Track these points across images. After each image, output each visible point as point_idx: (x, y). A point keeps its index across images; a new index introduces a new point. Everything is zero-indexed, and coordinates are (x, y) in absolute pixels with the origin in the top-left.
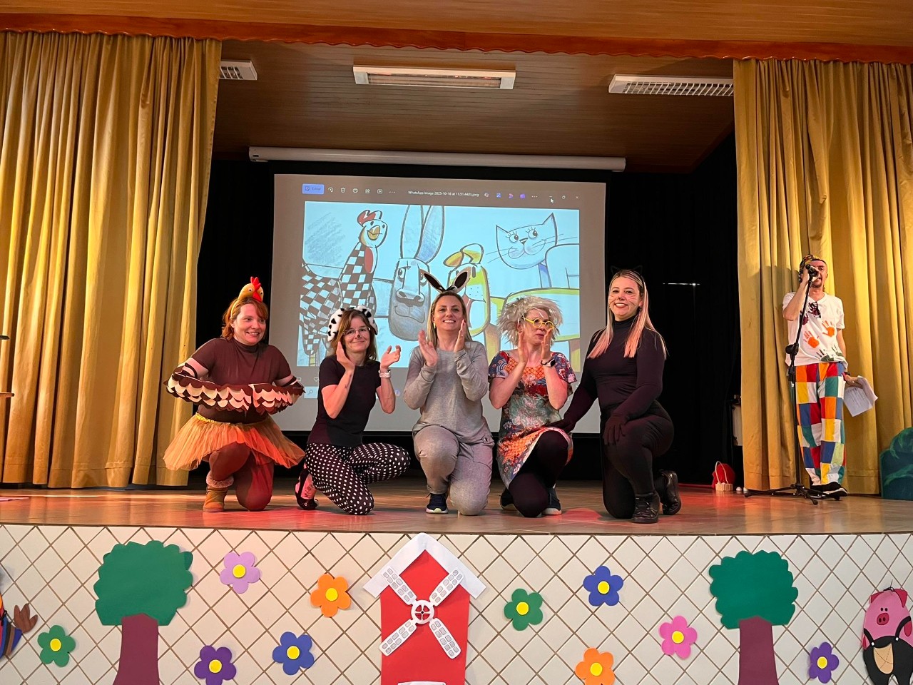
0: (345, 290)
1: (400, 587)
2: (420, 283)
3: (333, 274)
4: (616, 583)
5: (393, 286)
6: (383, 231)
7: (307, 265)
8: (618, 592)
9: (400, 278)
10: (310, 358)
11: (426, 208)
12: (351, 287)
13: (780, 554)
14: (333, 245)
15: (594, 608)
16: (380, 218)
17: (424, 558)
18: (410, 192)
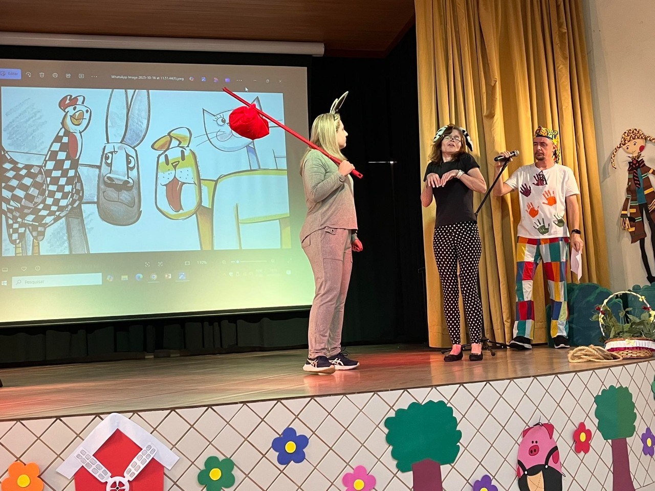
0: (50, 176)
1: (94, 466)
2: (128, 168)
3: (37, 161)
4: (302, 442)
5: (100, 171)
6: (87, 116)
7: (7, 152)
8: (304, 450)
9: (106, 163)
10: (16, 248)
11: (130, 92)
12: (57, 174)
13: (446, 402)
14: (34, 131)
15: (282, 467)
16: (83, 103)
17: (118, 436)
18: (113, 77)
